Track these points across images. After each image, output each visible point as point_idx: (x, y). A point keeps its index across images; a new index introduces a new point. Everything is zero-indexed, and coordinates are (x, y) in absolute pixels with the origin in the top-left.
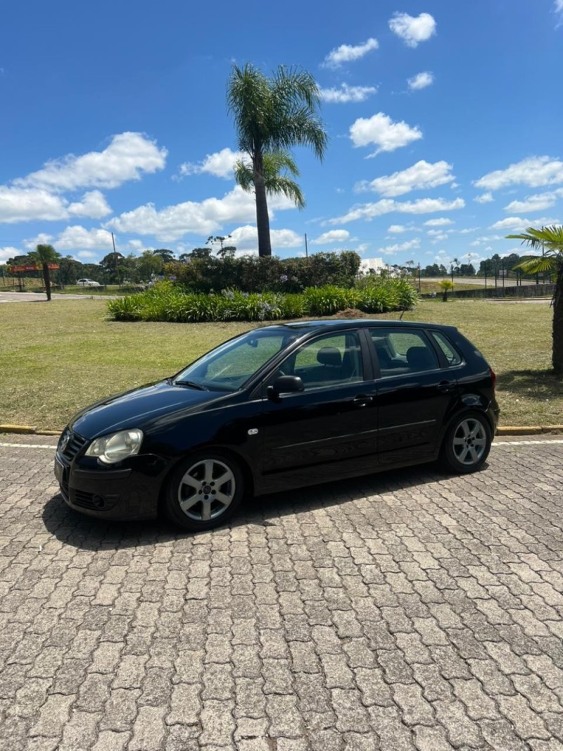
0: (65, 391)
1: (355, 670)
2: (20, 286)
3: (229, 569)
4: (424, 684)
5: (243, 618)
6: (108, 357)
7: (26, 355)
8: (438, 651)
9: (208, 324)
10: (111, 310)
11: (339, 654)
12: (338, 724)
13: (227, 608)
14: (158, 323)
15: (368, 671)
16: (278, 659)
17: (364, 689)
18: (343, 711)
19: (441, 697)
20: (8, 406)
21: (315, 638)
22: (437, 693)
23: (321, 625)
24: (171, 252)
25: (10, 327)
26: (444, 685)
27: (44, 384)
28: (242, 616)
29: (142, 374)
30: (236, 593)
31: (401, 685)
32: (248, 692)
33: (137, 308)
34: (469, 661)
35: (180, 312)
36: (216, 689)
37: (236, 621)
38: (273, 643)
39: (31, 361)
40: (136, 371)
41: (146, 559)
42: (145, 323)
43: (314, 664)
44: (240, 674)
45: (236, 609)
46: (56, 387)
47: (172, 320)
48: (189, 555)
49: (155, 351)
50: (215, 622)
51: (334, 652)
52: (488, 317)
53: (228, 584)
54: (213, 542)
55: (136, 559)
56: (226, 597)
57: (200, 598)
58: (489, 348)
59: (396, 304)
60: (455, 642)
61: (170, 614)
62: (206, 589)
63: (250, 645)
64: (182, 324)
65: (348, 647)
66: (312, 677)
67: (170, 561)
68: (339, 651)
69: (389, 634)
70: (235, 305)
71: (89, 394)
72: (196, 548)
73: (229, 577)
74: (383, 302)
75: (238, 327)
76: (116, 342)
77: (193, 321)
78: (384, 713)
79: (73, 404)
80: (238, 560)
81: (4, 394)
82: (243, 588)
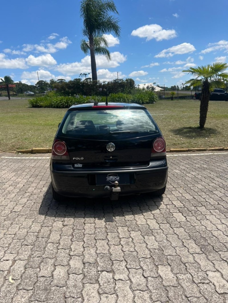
1: (62, 237)
3: (34, 201)
4: (86, 241)
5: (30, 218)
6: (23, 122)
8: (98, 230)
10: (30, 103)
12: (43, 256)
13: (26, 215)
15: (67, 237)
17: (61, 243)
18: (48, 251)
19: (89, 246)
22: (89, 244)
24: (65, 80)
26: (93, 242)
30: (32, 210)
31: (77, 242)
32: (15, 244)
34: (108, 233)
35: (57, 104)
36: (4, 243)
37: (26, 220)
43: (47, 235)
44: (16, 238)
45: (29, 215)
48: (21, 196)
50: (18, 220)
51: (58, 231)
52: (184, 106)
53: (31, 206)
54: (34, 191)
56: (28, 211)
57: (17, 211)
58: (179, 118)
59: (148, 101)
60: (107, 227)
62: (21, 208)
63: (26, 228)
66: (43, 239)
71: (10, 136)
72: (25, 194)
73: (33, 204)
74: (142, 100)
78: (64, 251)
79: (3, 140)
80: (40, 198)
82: (36, 208)
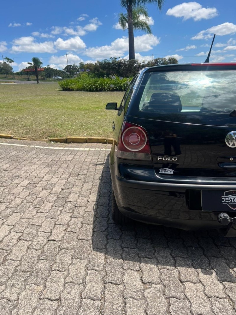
0: (30, 119)
2: (28, 78)
3: (82, 220)
5: (81, 259)
6: (54, 105)
7: (18, 104)
9: (103, 92)
11: (141, 299)
13: (72, 249)
14: (81, 92)
16: (94, 300)
20: (3, 125)
21: (125, 281)
23: (131, 269)
25: (16, 93)
27: (21, 116)
28: (80, 257)
29: (67, 113)
30: (81, 238)
33: (72, 85)
35: (90, 87)
37: (75, 261)
38: (94, 284)
39: (19, 106)
40: (65, 111)
41: (36, 210)
42: (75, 92)
45: (77, 250)
46: (26, 118)
47: (87, 91)
48: (60, 209)
49: (76, 103)
50: (61, 260)
53: (78, 231)
54: (78, 201)
55: (30, 209)
56: (74, 240)
57: (57, 240)
61: (34, 251)
62: (63, 233)
63: (77, 284)
64: (91, 92)
65: (148, 293)
67: (49, 211)
68: (141, 297)
69: (180, 283)
70: (116, 83)
71: (41, 121)
72: (66, 205)
73: (80, 225)
75: (117, 94)
76: (60, 99)
77: (96, 91)
80: (89, 214)
81: (2, 120)
82: (86, 235)
